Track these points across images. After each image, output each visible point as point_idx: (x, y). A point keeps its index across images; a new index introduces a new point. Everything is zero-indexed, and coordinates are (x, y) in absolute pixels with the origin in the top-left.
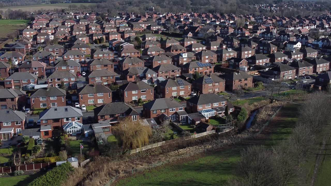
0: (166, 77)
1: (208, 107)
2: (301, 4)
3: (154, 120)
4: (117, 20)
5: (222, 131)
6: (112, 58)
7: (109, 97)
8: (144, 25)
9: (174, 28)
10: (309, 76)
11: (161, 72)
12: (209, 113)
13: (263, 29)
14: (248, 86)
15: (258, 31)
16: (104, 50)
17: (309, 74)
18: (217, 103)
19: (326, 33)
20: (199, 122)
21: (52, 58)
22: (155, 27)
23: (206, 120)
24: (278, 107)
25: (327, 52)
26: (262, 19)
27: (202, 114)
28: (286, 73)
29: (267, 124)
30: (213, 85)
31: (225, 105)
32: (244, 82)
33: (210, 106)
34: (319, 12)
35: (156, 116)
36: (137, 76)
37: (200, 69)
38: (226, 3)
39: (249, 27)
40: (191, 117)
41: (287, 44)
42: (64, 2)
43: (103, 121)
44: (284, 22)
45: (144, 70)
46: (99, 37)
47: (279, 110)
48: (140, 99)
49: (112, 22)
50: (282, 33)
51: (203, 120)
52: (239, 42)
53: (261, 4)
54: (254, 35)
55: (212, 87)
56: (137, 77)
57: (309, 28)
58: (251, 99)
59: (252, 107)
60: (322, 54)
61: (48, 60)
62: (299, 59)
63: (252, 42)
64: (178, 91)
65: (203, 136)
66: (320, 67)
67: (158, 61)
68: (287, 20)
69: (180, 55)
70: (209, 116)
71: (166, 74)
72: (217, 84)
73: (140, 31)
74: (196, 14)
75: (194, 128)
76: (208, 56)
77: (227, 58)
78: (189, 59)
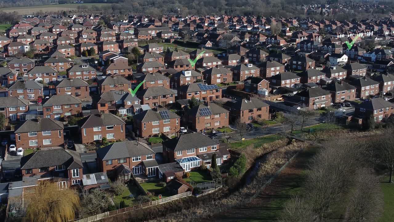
0: (155, 104)
1: (191, 154)
2: (361, 4)
3: (106, 175)
4: (122, 26)
5: (202, 192)
6: (94, 76)
7: (60, 136)
8: (154, 31)
9: (191, 35)
10: (349, 103)
11: (147, 97)
12: (192, 163)
13: (304, 37)
14: (263, 118)
15: (297, 40)
16: (84, 66)
17: (349, 100)
18: (205, 148)
19: (383, 42)
20: (172, 178)
21: (11, 77)
22: (167, 34)
23: (184, 174)
24: (295, 152)
25: (380, 69)
26: (307, 24)
27: (181, 164)
28: (317, 100)
29: (270, 181)
30: (212, 118)
31: (217, 150)
32: (256, 113)
33: (194, 153)
34: (381, 15)
35: (112, 169)
36: (113, 103)
37: (203, 93)
38: (268, 3)
39: (287, 34)
40: (163, 169)
41: (330, 57)
42: (75, 2)
43: (30, 176)
44: (334, 27)
45: (122, 96)
46: (89, 48)
47: (294, 158)
48: (104, 139)
49: (115, 27)
50: (327, 42)
51: (179, 174)
52: (268, 54)
53: (312, 5)
54: (291, 45)
55: (210, 121)
56: (113, 105)
57: (364, 35)
58: (262, 139)
59: (259, 151)
60: (373, 71)
61: (7, 79)
62: (341, 78)
63: (283, 55)
64: (161, 126)
65: (172, 201)
66: (366, 90)
67: (151, 81)
68: (339, 24)
69: (182, 73)
70: (190, 167)
71: (155, 101)
72: (217, 116)
73: (147, 39)
74: (227, 17)
75: (163, 186)
76: (220, 75)
77: (246, 76)
78: (194, 79)
